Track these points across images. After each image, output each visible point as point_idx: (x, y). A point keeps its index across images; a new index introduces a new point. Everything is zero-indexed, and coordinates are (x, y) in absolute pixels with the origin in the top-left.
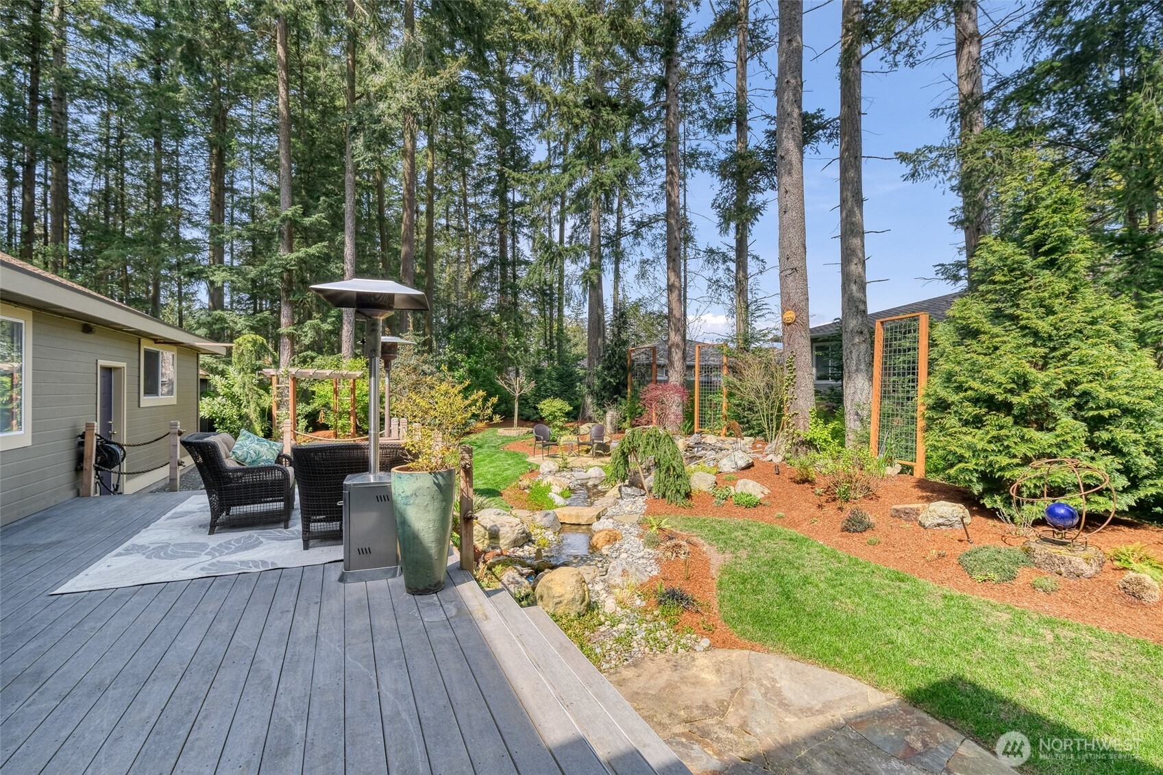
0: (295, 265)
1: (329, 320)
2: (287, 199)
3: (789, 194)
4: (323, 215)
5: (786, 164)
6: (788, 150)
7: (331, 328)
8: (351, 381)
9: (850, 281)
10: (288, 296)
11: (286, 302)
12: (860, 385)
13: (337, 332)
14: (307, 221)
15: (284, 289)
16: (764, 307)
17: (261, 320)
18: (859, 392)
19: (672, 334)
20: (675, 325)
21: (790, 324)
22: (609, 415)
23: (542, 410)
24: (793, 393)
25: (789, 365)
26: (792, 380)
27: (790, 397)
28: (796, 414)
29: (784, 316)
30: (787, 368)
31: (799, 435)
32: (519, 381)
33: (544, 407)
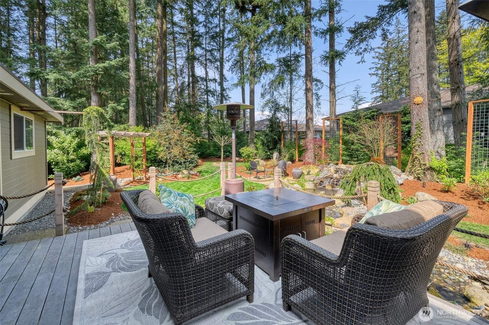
0: (102, 71)
1: (122, 104)
2: (94, 33)
3: (419, 32)
4: (118, 43)
5: (417, 16)
6: (419, 8)
7: (123, 109)
8: (143, 138)
9: (432, 83)
10: (96, 89)
11: (94, 94)
12: (440, 137)
13: (126, 111)
14: (108, 46)
15: (93, 86)
16: (364, 99)
17: (79, 103)
18: (439, 141)
19: (309, 113)
20: (310, 109)
21: (419, 104)
22: (275, 155)
23: (243, 153)
24: (420, 142)
25: (418, 126)
26: (420, 135)
27: (418, 144)
28: (423, 153)
29: (415, 100)
30: (416, 128)
31: (425, 165)
32: (224, 138)
33: (243, 151)
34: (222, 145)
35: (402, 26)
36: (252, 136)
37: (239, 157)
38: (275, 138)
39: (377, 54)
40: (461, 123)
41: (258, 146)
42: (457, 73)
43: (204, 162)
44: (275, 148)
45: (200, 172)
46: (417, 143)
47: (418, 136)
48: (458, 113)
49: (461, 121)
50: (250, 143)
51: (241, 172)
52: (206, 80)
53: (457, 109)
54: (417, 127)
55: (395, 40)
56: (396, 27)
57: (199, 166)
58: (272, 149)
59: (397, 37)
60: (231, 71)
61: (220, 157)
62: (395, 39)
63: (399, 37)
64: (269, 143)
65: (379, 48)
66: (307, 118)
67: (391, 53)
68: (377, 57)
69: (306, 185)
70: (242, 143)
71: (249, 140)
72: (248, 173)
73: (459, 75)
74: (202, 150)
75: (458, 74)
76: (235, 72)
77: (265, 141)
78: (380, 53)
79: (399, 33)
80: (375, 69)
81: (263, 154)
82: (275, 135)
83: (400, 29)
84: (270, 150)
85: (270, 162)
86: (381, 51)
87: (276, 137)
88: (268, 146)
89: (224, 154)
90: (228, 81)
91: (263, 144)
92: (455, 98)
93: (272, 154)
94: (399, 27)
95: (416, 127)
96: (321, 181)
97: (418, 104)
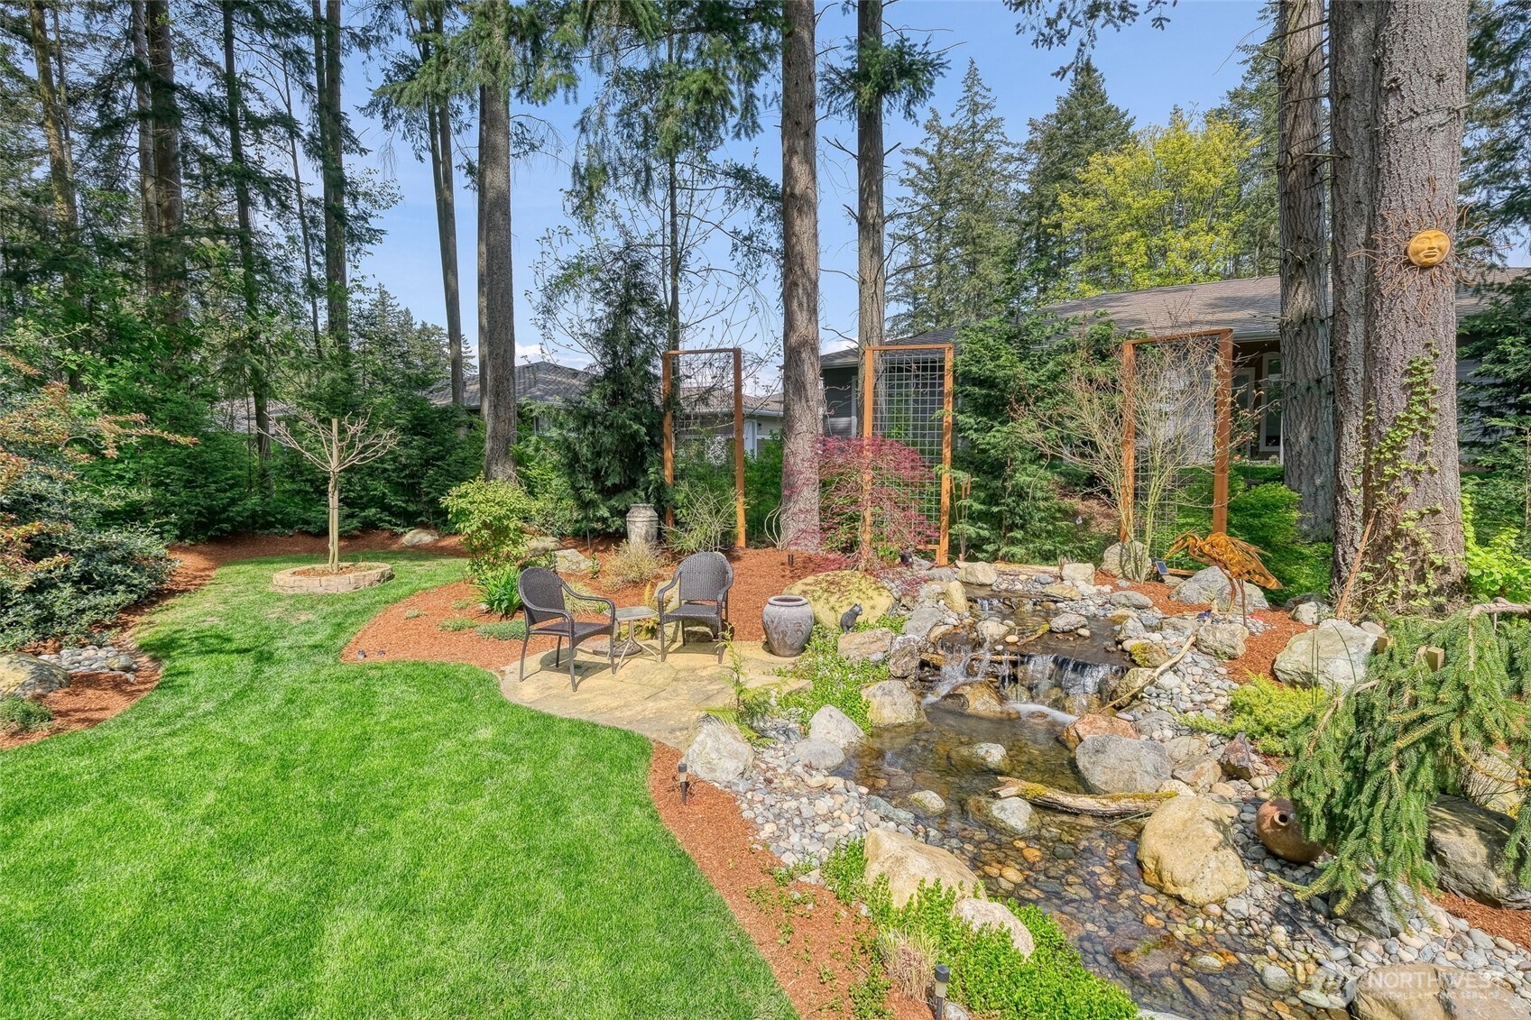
19: (801, 318)
20: (808, 295)
21: (1431, 266)
22: (641, 520)
23: (463, 514)
24: (1422, 455)
25: (1418, 379)
26: (1423, 420)
27: (1414, 467)
28: (1435, 512)
29: (1414, 245)
30: (1404, 388)
31: (1446, 570)
32: (342, 431)
33: (463, 503)
34: (334, 466)
35: (983, 92)
36: (501, 427)
37: (436, 527)
38: (634, 435)
39: (913, 172)
40: (1315, 390)
41: (534, 473)
42: (1309, 204)
43: (221, 561)
44: (631, 484)
45: (162, 649)
46: (1407, 461)
47: (1415, 425)
48: (1306, 352)
49: (1313, 384)
50: (494, 459)
51: (459, 629)
52: (230, 121)
53: (1304, 338)
54: (1411, 385)
55: (965, 132)
56: (969, 91)
57: (172, 593)
58: (616, 490)
59: (969, 123)
60: (378, 116)
61: (324, 533)
62: (965, 127)
63: (974, 125)
64: (604, 462)
65: (917, 152)
66: (794, 339)
67: (952, 175)
68: (912, 184)
69: (875, 703)
70: (451, 459)
71: (488, 446)
72: (501, 637)
73: (1316, 212)
74: (209, 496)
75: (1312, 208)
76: (401, 123)
77: (585, 451)
78: (920, 171)
79: (975, 113)
80: (904, 220)
81: (569, 512)
82: (637, 418)
83: (978, 99)
84: (608, 493)
85: (613, 561)
86: (923, 163)
87: (644, 430)
88: (597, 476)
89: (344, 518)
90: (363, 151)
91: (572, 464)
92: (1300, 298)
93: (623, 514)
94: (976, 93)
95: (1406, 380)
96: (923, 664)
97: (1425, 268)
